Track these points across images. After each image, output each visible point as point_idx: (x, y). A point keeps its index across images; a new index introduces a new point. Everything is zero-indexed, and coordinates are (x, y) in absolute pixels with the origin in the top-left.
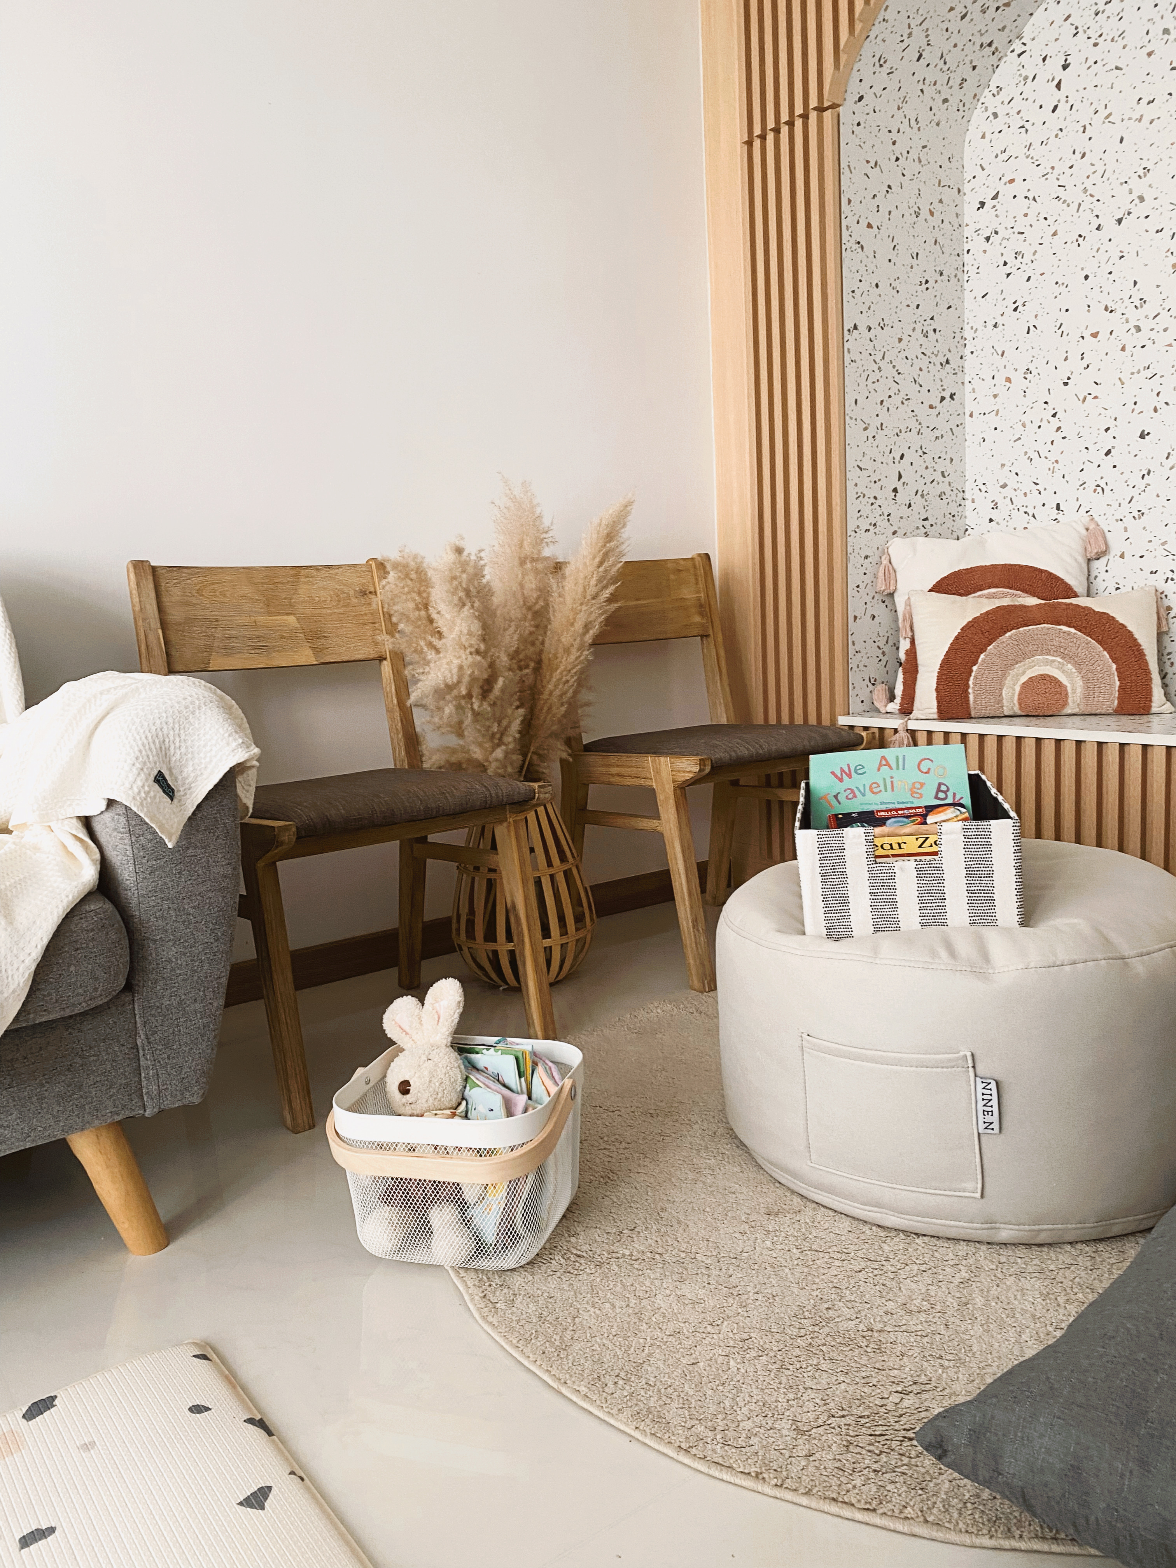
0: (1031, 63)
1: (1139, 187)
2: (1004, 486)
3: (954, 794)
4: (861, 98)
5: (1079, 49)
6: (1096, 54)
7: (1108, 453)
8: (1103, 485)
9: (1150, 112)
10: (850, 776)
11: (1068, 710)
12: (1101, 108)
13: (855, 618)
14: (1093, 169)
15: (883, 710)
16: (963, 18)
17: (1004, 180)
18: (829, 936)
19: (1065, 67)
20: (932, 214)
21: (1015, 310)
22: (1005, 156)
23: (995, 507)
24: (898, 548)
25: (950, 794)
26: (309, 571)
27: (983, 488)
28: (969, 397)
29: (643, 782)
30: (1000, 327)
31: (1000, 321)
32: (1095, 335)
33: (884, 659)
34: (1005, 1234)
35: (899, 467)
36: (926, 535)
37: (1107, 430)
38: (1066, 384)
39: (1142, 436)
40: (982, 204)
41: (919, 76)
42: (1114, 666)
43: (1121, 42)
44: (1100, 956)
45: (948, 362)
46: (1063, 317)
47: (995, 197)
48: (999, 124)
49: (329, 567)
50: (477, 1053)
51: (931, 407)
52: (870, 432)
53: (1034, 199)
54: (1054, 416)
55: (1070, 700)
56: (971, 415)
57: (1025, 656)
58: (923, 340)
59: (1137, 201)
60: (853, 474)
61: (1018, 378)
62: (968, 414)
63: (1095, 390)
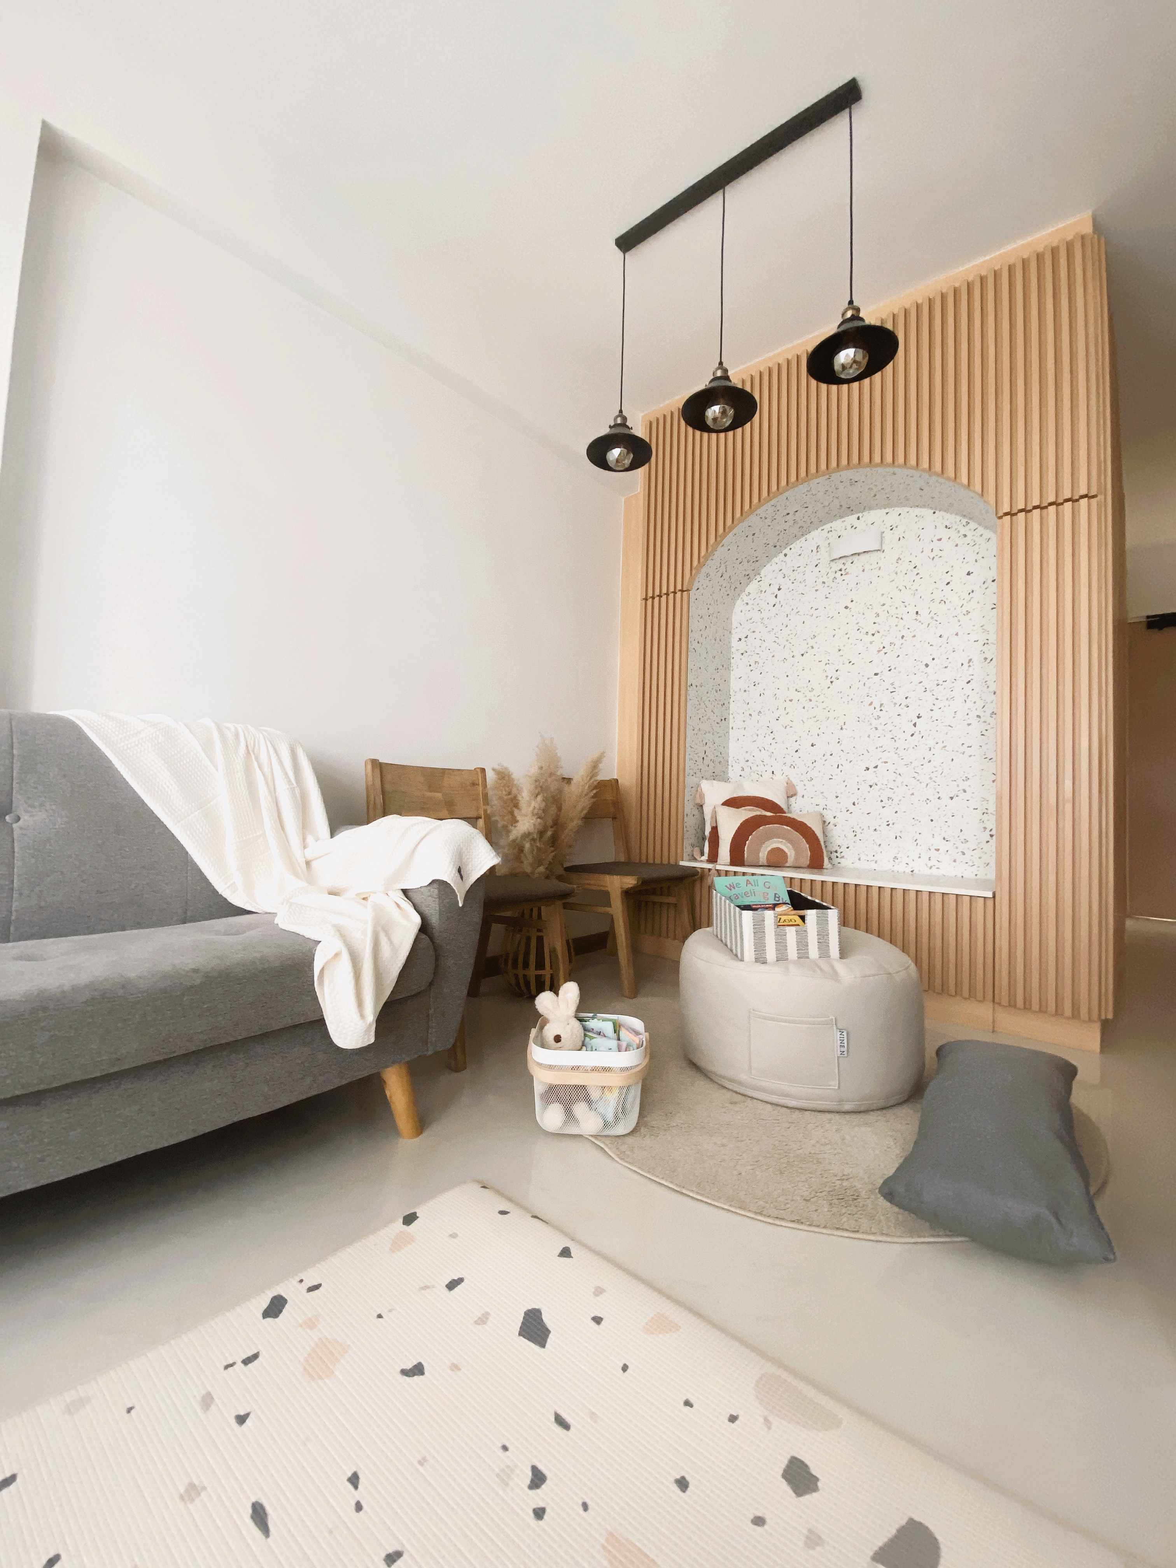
0: (764, 586)
1: (812, 642)
2: (747, 761)
3: (783, 899)
4: (698, 589)
5: (786, 584)
6: (792, 586)
7: (797, 751)
8: (794, 765)
9: (816, 613)
10: (734, 888)
11: (788, 865)
12: (795, 608)
13: (687, 815)
14: (791, 632)
15: (699, 859)
16: (740, 563)
17: (751, 631)
18: (756, 962)
19: (779, 589)
20: (720, 640)
21: (755, 685)
22: (751, 621)
23: (743, 770)
24: (705, 785)
25: (780, 898)
26: (450, 771)
27: (737, 761)
28: (731, 721)
29: (603, 889)
30: (747, 692)
31: (747, 689)
32: (791, 701)
33: (697, 835)
34: (847, 1107)
35: (705, 748)
36: (714, 779)
37: (796, 741)
38: (777, 720)
39: (812, 745)
40: (740, 639)
41: (720, 584)
42: (808, 846)
43: (804, 584)
44: (882, 973)
45: (724, 704)
46: (777, 691)
47: (746, 637)
48: (748, 607)
49: (459, 770)
50: (586, 1021)
51: (717, 723)
52: (696, 732)
53: (764, 641)
54: (772, 732)
55: (789, 860)
56: (732, 728)
57: (768, 839)
58: (715, 694)
59: (810, 648)
60: (688, 750)
61: (755, 715)
62: (731, 727)
63: (791, 724)
